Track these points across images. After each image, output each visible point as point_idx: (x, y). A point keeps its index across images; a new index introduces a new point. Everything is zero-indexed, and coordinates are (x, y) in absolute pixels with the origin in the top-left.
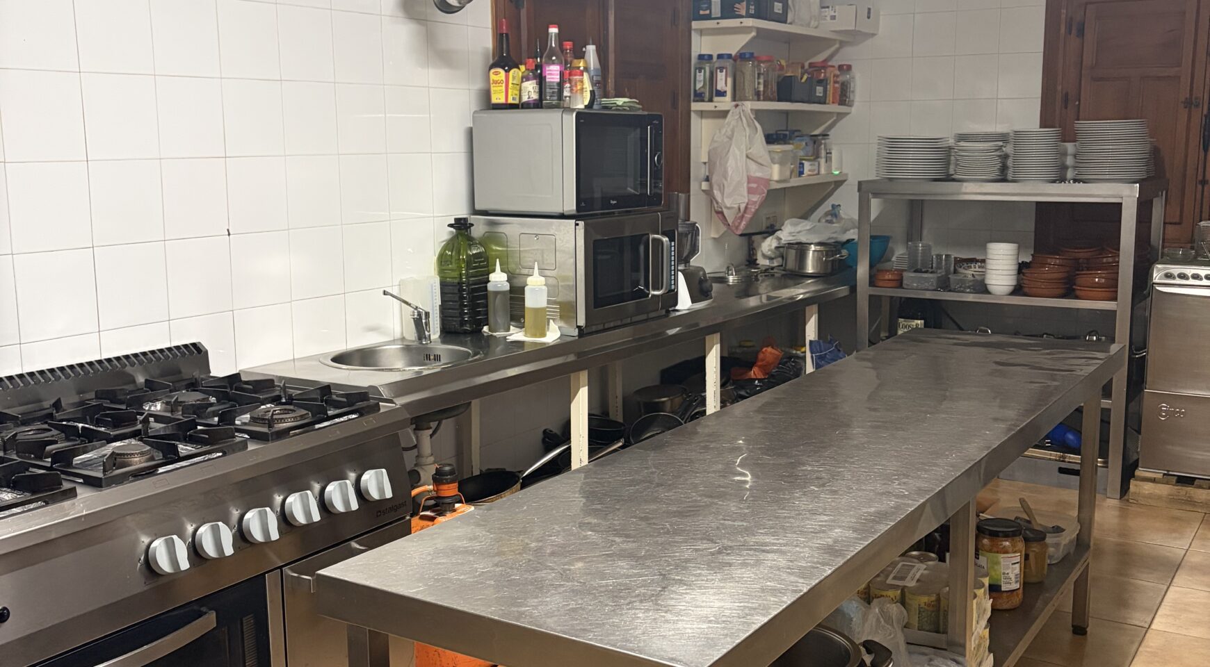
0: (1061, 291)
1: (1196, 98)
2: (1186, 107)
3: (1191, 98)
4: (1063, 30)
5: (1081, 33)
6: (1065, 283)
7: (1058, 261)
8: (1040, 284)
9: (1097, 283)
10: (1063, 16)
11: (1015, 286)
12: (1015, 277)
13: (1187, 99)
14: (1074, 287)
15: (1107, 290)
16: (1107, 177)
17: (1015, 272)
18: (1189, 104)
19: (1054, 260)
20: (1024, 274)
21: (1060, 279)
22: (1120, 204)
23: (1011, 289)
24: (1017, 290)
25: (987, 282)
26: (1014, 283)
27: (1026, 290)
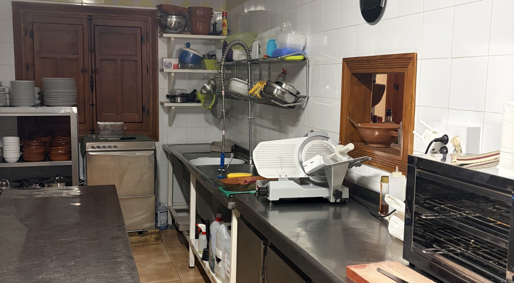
0: (43, 158)
1: (86, 69)
2: (82, 73)
3: (84, 69)
4: (23, 34)
5: (32, 36)
6: (44, 154)
7: (36, 144)
8: (32, 155)
9: (60, 153)
10: (22, 27)
11: (20, 158)
12: (19, 153)
13: (82, 69)
14: (49, 155)
15: (66, 156)
16: (61, 104)
17: (19, 151)
18: (84, 71)
19: (34, 143)
20: (23, 151)
21: (42, 152)
22: (69, 116)
23: (17, 159)
24: (21, 159)
25: (5, 157)
26: (19, 156)
27: (26, 159)
